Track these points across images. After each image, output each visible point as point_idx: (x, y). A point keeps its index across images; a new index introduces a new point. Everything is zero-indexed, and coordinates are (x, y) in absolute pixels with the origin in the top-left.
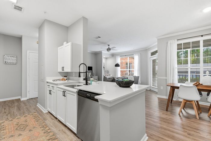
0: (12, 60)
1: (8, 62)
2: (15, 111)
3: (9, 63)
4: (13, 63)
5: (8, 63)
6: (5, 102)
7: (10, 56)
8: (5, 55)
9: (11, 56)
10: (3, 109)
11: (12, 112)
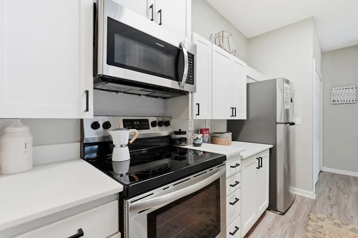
0: (346, 95)
1: (338, 101)
2: (350, 206)
3: (341, 103)
4: (348, 102)
5: (338, 103)
6: (333, 175)
7: (342, 88)
8: (334, 89)
9: (344, 88)
10: (328, 190)
11: (343, 205)
